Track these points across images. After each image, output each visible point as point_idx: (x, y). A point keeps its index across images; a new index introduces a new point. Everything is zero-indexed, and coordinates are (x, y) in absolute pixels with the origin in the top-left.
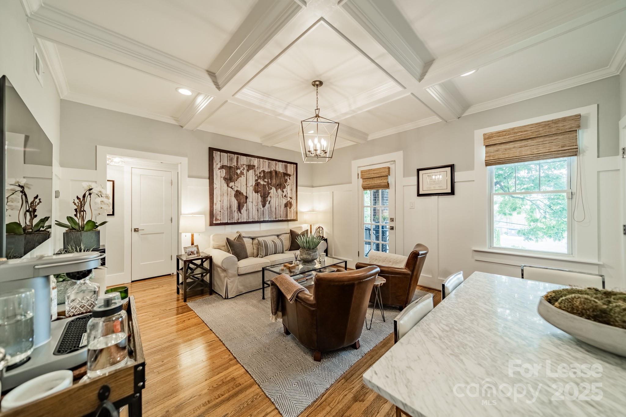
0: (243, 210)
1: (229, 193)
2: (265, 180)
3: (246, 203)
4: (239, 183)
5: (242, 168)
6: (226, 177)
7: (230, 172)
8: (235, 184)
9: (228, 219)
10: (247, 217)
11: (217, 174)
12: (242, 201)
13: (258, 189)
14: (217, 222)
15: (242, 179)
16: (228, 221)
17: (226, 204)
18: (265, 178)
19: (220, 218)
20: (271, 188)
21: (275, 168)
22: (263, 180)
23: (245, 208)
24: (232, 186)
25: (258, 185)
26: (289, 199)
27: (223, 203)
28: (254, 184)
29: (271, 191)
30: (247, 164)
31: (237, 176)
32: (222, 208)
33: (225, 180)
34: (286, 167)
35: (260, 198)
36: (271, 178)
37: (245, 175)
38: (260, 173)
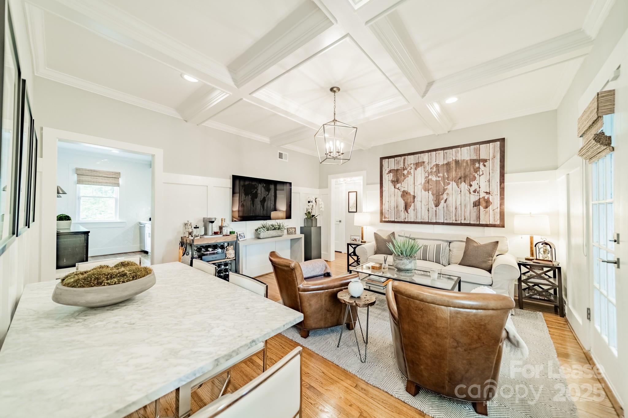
0: (411, 210)
1: (396, 194)
2: (439, 175)
3: (414, 202)
4: (406, 183)
5: (409, 168)
6: (393, 180)
7: (397, 174)
8: (401, 184)
9: (395, 218)
10: (415, 217)
11: (385, 179)
12: (409, 201)
13: (429, 187)
14: (385, 220)
15: (410, 179)
16: (395, 219)
17: (393, 204)
18: (439, 173)
19: (388, 217)
20: (449, 184)
21: (456, 156)
22: (436, 175)
23: (412, 207)
24: (399, 187)
25: (428, 182)
26: (482, 195)
27: (390, 203)
28: (423, 181)
29: (449, 187)
30: (415, 163)
31: (404, 176)
32: (390, 207)
33: (393, 183)
34: (478, 151)
35: (431, 197)
36: (448, 171)
37: (413, 175)
38: (431, 169)
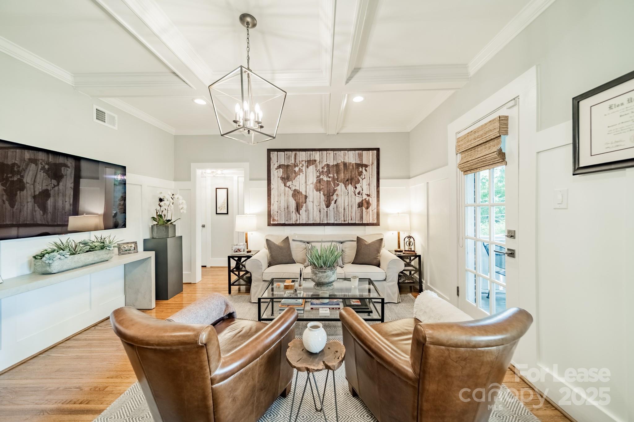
0: (302, 211)
1: (286, 193)
2: (330, 175)
3: (306, 202)
4: (297, 181)
5: (301, 165)
6: (283, 176)
7: (287, 171)
8: (292, 183)
9: (286, 220)
10: (307, 219)
11: (274, 175)
12: (301, 201)
13: (320, 187)
14: (274, 223)
15: (301, 177)
17: (283, 204)
18: (329, 173)
19: (277, 219)
20: (338, 185)
21: (344, 159)
22: (327, 176)
23: (304, 208)
24: (290, 185)
25: (320, 182)
26: (365, 197)
27: (280, 203)
28: (315, 181)
29: (339, 188)
30: (307, 160)
31: (295, 174)
32: (279, 208)
33: (282, 180)
34: (361, 156)
35: (322, 196)
36: (338, 172)
37: (304, 172)
38: (322, 168)
